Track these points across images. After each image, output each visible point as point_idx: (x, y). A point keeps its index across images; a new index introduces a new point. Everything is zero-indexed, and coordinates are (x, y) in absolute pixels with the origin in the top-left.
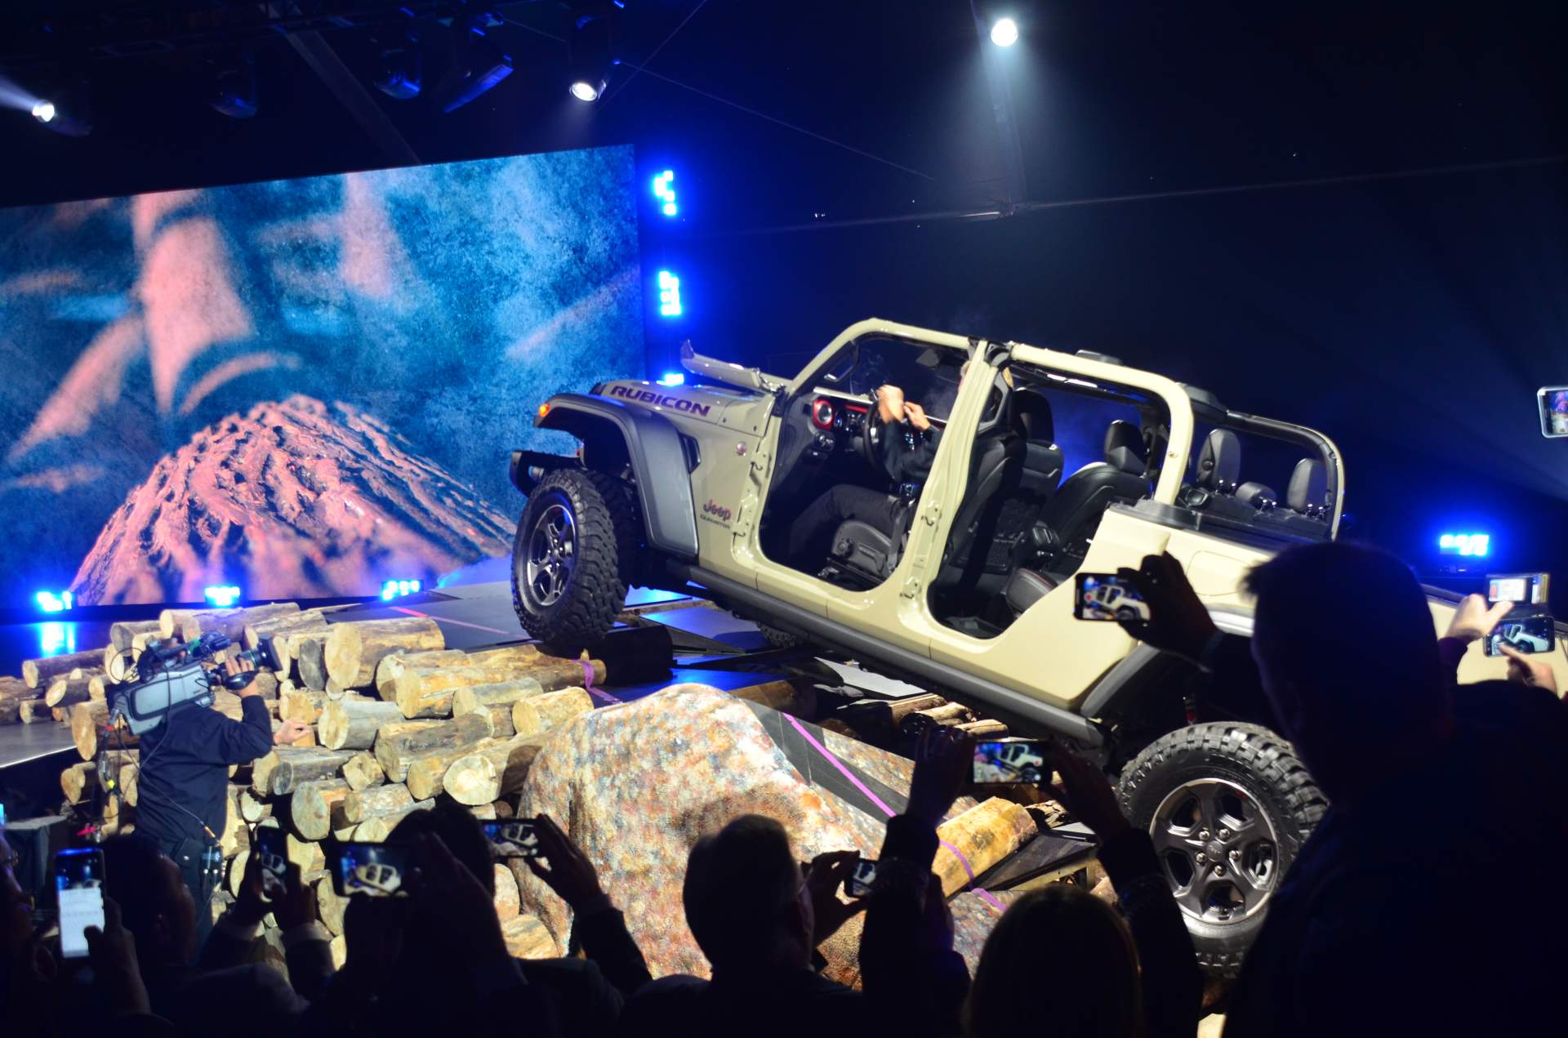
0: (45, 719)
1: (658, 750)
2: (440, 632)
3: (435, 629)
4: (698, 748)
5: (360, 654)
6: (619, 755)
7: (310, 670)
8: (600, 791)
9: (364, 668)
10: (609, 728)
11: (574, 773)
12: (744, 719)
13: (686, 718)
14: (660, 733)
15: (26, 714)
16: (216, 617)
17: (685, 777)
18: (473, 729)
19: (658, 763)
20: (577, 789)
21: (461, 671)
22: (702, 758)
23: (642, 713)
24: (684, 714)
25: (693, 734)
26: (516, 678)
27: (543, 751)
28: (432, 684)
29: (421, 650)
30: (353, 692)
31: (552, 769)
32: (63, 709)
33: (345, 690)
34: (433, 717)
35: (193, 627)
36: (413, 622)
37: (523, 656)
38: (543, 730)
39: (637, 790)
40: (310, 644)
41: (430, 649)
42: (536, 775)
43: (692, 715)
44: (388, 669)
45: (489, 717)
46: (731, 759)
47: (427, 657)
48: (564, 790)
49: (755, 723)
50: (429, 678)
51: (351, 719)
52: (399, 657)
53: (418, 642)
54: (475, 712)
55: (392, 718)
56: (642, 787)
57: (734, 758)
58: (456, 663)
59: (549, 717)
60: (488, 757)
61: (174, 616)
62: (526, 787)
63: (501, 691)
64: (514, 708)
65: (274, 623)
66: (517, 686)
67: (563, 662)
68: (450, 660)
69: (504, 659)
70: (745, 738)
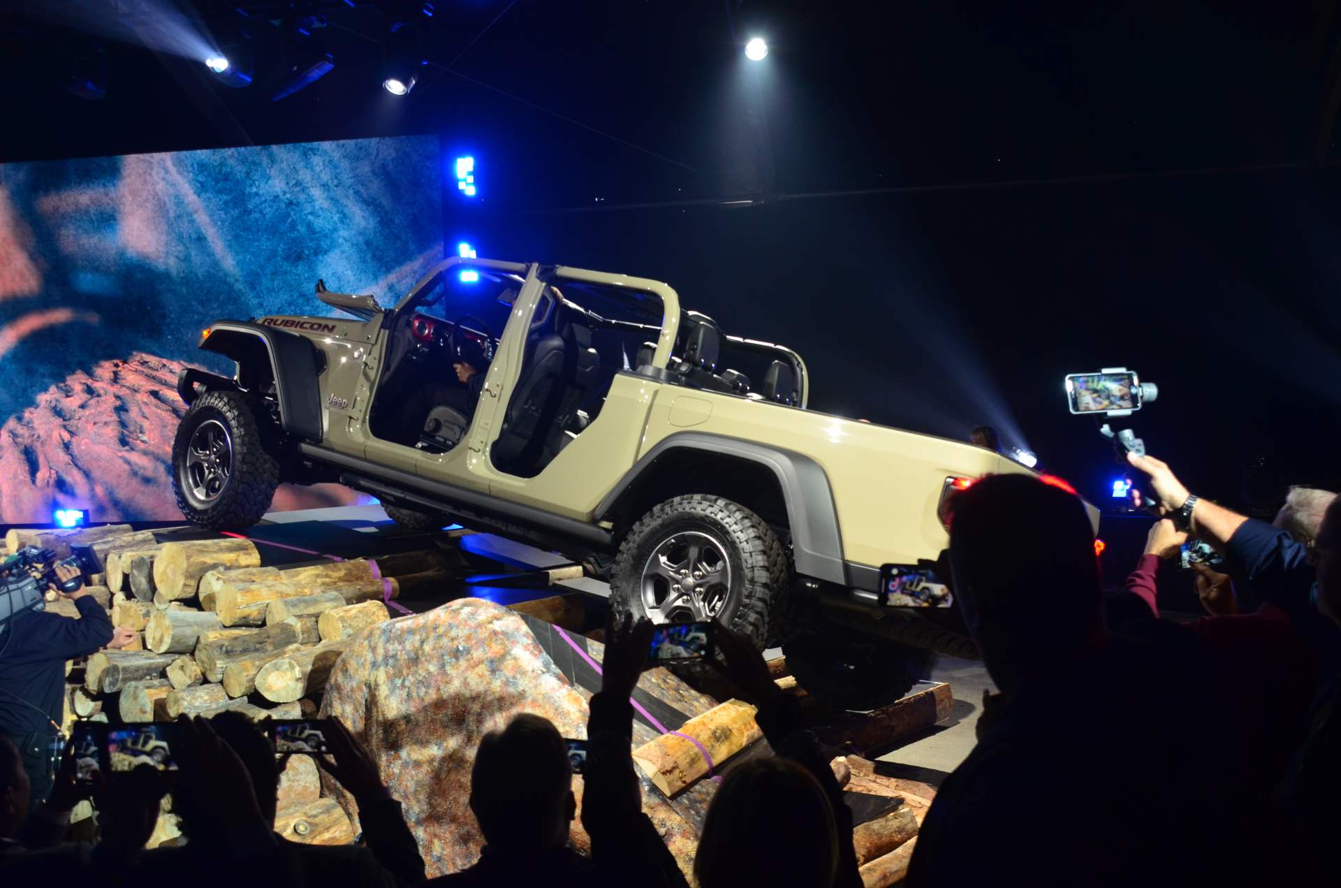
1: (443, 655)
2: (256, 551)
3: (252, 548)
4: (477, 654)
5: (184, 570)
6: (409, 659)
7: (140, 584)
8: (393, 690)
9: (188, 583)
10: (400, 636)
11: (370, 674)
12: (518, 629)
13: (467, 628)
14: (445, 641)
16: (57, 536)
17: (466, 679)
18: (283, 636)
19: (443, 666)
20: (372, 689)
21: (273, 585)
22: (481, 662)
23: (429, 623)
24: (466, 624)
25: (474, 642)
26: (324, 592)
27: (343, 656)
28: (248, 597)
29: (239, 567)
30: (178, 603)
31: (351, 671)
33: (171, 601)
34: (248, 626)
35: (35, 544)
36: (232, 542)
38: (345, 637)
39: (424, 690)
40: (140, 561)
41: (248, 566)
42: (337, 677)
43: (473, 625)
44: (209, 583)
45: (297, 625)
46: (505, 663)
47: (245, 573)
48: (361, 689)
49: (527, 633)
50: (246, 591)
51: (175, 627)
52: (220, 573)
53: (236, 560)
54: (285, 621)
55: (212, 627)
56: (428, 687)
57: (509, 663)
58: (270, 578)
59: (350, 626)
60: (295, 661)
61: (18, 535)
62: (328, 687)
63: (307, 603)
64: (320, 618)
65: (108, 542)
66: (323, 599)
67: (365, 578)
68: (265, 576)
69: (313, 575)
70: (518, 645)
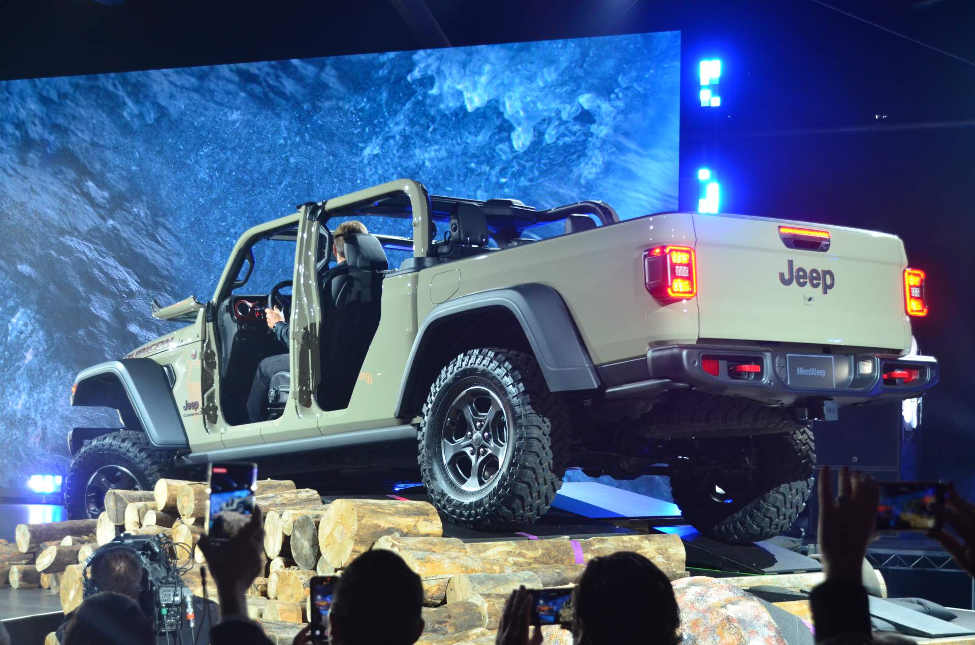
0: (32, 585)
2: (439, 518)
3: (433, 514)
5: (355, 533)
7: (302, 549)
9: (358, 548)
12: (757, 617)
15: (15, 579)
18: (466, 617)
21: (457, 557)
24: (693, 607)
25: (701, 630)
26: (516, 573)
28: (427, 569)
29: (417, 535)
32: (51, 575)
35: (188, 495)
36: (411, 505)
37: (524, 551)
40: (304, 521)
41: (427, 535)
43: (701, 608)
45: (484, 606)
47: (424, 542)
49: (770, 623)
50: (424, 561)
52: (395, 539)
53: (415, 526)
54: (470, 600)
58: (454, 550)
61: (169, 486)
65: (268, 498)
66: (516, 579)
67: (566, 562)
68: (447, 547)
69: (504, 551)
70: (758, 637)
